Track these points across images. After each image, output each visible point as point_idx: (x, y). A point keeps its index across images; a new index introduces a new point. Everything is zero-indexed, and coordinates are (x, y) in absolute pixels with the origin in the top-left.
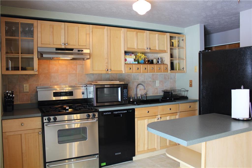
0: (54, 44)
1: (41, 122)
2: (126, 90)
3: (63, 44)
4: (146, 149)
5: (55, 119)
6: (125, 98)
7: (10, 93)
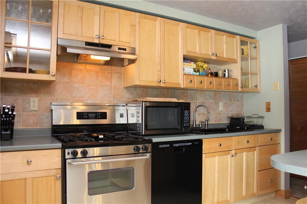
0: (82, 35)
1: (61, 159)
2: (187, 111)
3: (97, 37)
4: (216, 202)
5: (84, 154)
6: (186, 124)
7: (8, 109)
